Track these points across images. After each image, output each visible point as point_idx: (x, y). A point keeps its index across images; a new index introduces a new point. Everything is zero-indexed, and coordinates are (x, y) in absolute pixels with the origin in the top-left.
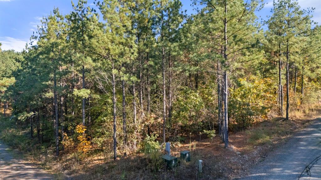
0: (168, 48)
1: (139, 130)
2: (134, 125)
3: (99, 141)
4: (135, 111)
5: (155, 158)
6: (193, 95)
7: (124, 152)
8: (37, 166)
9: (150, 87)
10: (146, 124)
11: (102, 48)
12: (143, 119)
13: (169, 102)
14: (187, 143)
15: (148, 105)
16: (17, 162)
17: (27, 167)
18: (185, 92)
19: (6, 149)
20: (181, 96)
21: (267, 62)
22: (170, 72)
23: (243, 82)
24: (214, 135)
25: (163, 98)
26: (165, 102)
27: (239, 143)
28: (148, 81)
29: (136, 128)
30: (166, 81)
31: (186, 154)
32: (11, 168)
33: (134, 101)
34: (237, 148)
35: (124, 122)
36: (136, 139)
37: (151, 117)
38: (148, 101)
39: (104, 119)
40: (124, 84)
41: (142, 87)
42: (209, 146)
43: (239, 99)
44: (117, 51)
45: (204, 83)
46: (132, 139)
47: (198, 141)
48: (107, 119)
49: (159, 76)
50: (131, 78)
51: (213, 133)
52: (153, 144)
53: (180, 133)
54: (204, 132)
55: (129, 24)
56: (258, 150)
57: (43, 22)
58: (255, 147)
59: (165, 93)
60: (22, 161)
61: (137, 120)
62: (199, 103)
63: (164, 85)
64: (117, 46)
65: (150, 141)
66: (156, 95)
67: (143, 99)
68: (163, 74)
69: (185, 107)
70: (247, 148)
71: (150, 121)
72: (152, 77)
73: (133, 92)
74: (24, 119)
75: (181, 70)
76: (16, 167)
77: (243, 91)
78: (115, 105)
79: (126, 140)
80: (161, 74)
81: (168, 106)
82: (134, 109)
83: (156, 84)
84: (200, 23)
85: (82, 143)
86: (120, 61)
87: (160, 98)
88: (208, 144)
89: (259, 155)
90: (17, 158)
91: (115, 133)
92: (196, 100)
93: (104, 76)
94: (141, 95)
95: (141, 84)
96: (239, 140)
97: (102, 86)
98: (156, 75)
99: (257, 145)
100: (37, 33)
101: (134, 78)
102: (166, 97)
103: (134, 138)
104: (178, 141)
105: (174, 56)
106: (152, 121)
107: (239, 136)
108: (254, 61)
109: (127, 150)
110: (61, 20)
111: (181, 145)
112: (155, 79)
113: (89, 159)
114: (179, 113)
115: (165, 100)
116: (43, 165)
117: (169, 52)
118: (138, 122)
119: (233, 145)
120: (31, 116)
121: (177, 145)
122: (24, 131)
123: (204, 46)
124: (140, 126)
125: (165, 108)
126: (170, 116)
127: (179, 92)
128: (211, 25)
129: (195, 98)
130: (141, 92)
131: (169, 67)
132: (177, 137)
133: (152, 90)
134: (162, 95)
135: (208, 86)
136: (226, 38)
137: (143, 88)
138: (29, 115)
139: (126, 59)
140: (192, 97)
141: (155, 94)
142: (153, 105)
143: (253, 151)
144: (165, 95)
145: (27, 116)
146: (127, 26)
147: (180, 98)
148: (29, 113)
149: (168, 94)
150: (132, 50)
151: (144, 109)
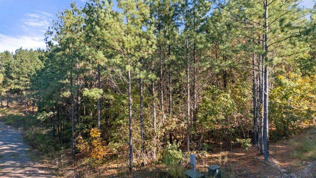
0: (193, 40)
1: (159, 136)
2: (153, 130)
3: (114, 147)
4: (155, 113)
5: (177, 174)
6: (224, 96)
7: (142, 161)
8: (51, 172)
9: (172, 86)
10: (167, 129)
11: (115, 40)
12: (164, 122)
13: (194, 104)
14: (215, 153)
15: (169, 107)
16: (32, 165)
17: (40, 172)
18: (212, 92)
19: (26, 149)
20: (208, 97)
21: (309, 57)
22: (195, 69)
23: (284, 80)
24: (250, 145)
25: (187, 98)
26: (189, 103)
27: (281, 156)
28: (169, 79)
29: (155, 133)
30: (191, 79)
31: (215, 170)
32: (24, 172)
33: (153, 102)
34: (280, 162)
35: (142, 126)
36: (155, 147)
37: (172, 121)
38: (170, 102)
39: (120, 122)
40: (141, 83)
41: (163, 86)
42: (243, 159)
43: (279, 101)
44: (133, 44)
45: (233, 82)
46: (151, 146)
47: (229, 150)
48: (124, 122)
49: (182, 74)
50: (149, 76)
51: (248, 142)
52: (174, 153)
53: (207, 140)
54: (237, 141)
55: (147, 11)
56: (309, 167)
57: (58, 16)
58: (304, 163)
59: (189, 93)
60: (37, 164)
61: (157, 124)
62: (230, 105)
63: (188, 83)
64: (133, 38)
65: (172, 150)
66: (179, 95)
67: (164, 99)
68: (187, 71)
69: (213, 110)
70: (294, 163)
71: (171, 126)
72: (174, 75)
73: (153, 92)
74: (43, 119)
75: (209, 66)
76: (30, 171)
77: (284, 91)
78: (131, 107)
79: (143, 147)
80: (184, 71)
81: (192, 108)
82: (154, 111)
83: (179, 82)
84: (234, 7)
85: (96, 148)
86: (137, 55)
87: (184, 98)
88: (242, 156)
89: (311, 175)
90: (34, 161)
91: (131, 140)
92: (227, 102)
93: (118, 73)
94: (162, 96)
95: (162, 82)
96: (281, 151)
97: (116, 85)
98: (178, 73)
99: (307, 160)
100: (52, 28)
101: (152, 76)
102: (190, 97)
103: (153, 146)
104: (204, 150)
105: (200, 49)
106: (174, 126)
107: (281, 147)
108: (298, 55)
109: (146, 160)
110: (78, 14)
111: (209, 155)
112: (177, 77)
113: (104, 166)
114: (206, 116)
115: (189, 101)
116: (57, 170)
117: (195, 44)
118: (158, 126)
119: (274, 158)
120: (50, 116)
121: (204, 154)
122: (47, 129)
123: (238, 35)
124: (160, 132)
125: (189, 110)
126: (195, 119)
127: (205, 91)
128: (247, 10)
129: (225, 100)
130: (162, 92)
131: (195, 63)
132: (203, 145)
133: (174, 89)
134: (186, 96)
135: (239, 85)
136: (267, 25)
137: (164, 88)
138: (48, 115)
139: (144, 53)
140: (223, 98)
141: (178, 93)
142: (175, 106)
143: (303, 169)
144: (189, 95)
145: (46, 116)
146: (144, 14)
147: (208, 99)
148: (48, 113)
149: (192, 94)
150: (150, 42)
151: (166, 112)
